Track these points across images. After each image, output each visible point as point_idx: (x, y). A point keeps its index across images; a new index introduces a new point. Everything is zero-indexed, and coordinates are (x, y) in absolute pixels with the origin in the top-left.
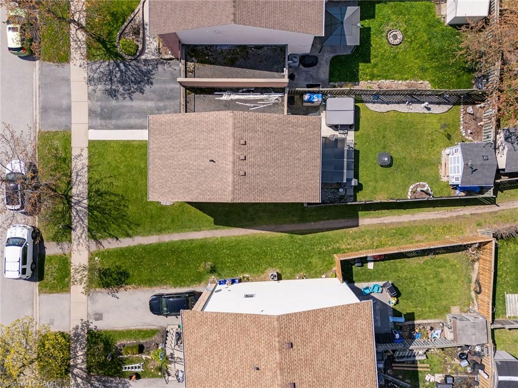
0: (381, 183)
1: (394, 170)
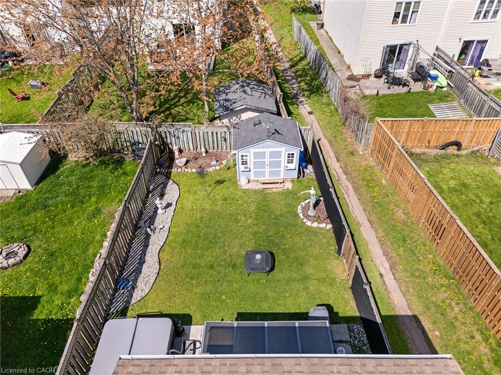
0: (309, 270)
1: (280, 249)
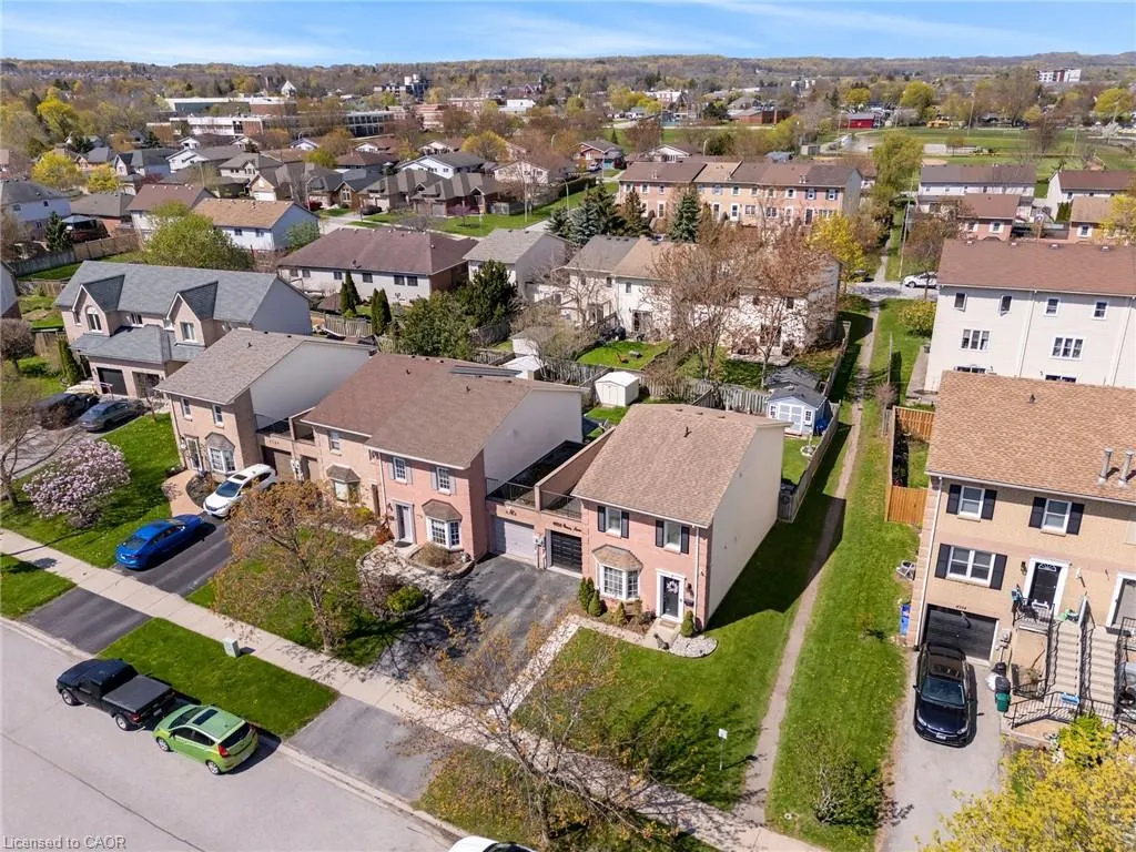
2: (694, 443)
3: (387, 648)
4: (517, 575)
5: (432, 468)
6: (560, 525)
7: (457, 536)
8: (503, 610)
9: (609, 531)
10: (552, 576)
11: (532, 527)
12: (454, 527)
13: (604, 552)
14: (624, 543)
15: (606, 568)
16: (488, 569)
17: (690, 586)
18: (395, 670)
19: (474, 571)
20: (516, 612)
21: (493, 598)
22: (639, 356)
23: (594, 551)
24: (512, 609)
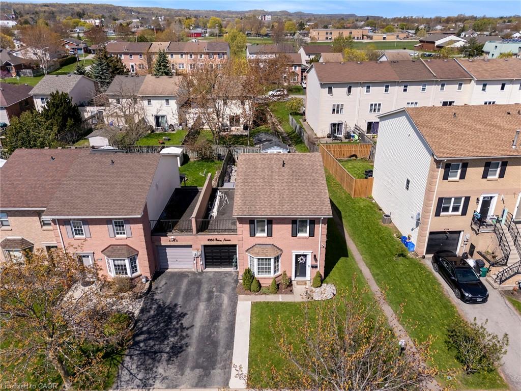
2: (291, 169)
3: (120, 366)
4: (185, 281)
5: (108, 222)
6: (213, 240)
7: (136, 266)
8: (192, 308)
9: (258, 235)
10: (211, 275)
11: (190, 246)
12: (133, 260)
13: (256, 249)
14: (270, 241)
15: (259, 259)
16: (163, 282)
17: (315, 256)
18: (137, 382)
19: (153, 287)
20: (202, 306)
21: (180, 301)
22: (169, 140)
23: (246, 251)
24: (197, 305)
